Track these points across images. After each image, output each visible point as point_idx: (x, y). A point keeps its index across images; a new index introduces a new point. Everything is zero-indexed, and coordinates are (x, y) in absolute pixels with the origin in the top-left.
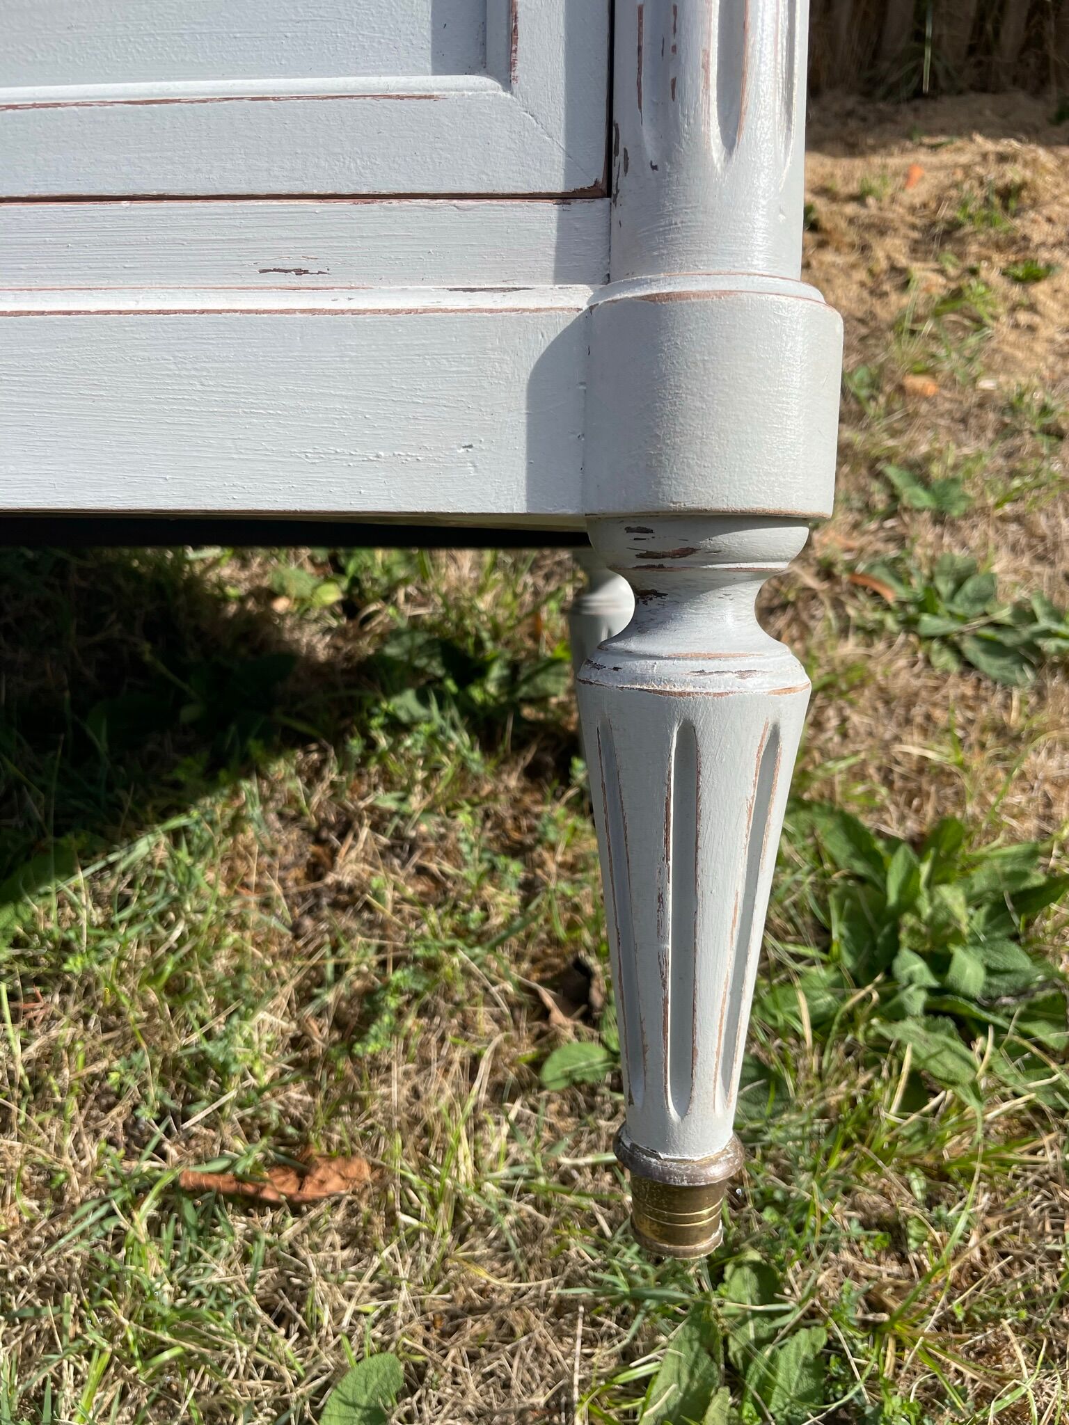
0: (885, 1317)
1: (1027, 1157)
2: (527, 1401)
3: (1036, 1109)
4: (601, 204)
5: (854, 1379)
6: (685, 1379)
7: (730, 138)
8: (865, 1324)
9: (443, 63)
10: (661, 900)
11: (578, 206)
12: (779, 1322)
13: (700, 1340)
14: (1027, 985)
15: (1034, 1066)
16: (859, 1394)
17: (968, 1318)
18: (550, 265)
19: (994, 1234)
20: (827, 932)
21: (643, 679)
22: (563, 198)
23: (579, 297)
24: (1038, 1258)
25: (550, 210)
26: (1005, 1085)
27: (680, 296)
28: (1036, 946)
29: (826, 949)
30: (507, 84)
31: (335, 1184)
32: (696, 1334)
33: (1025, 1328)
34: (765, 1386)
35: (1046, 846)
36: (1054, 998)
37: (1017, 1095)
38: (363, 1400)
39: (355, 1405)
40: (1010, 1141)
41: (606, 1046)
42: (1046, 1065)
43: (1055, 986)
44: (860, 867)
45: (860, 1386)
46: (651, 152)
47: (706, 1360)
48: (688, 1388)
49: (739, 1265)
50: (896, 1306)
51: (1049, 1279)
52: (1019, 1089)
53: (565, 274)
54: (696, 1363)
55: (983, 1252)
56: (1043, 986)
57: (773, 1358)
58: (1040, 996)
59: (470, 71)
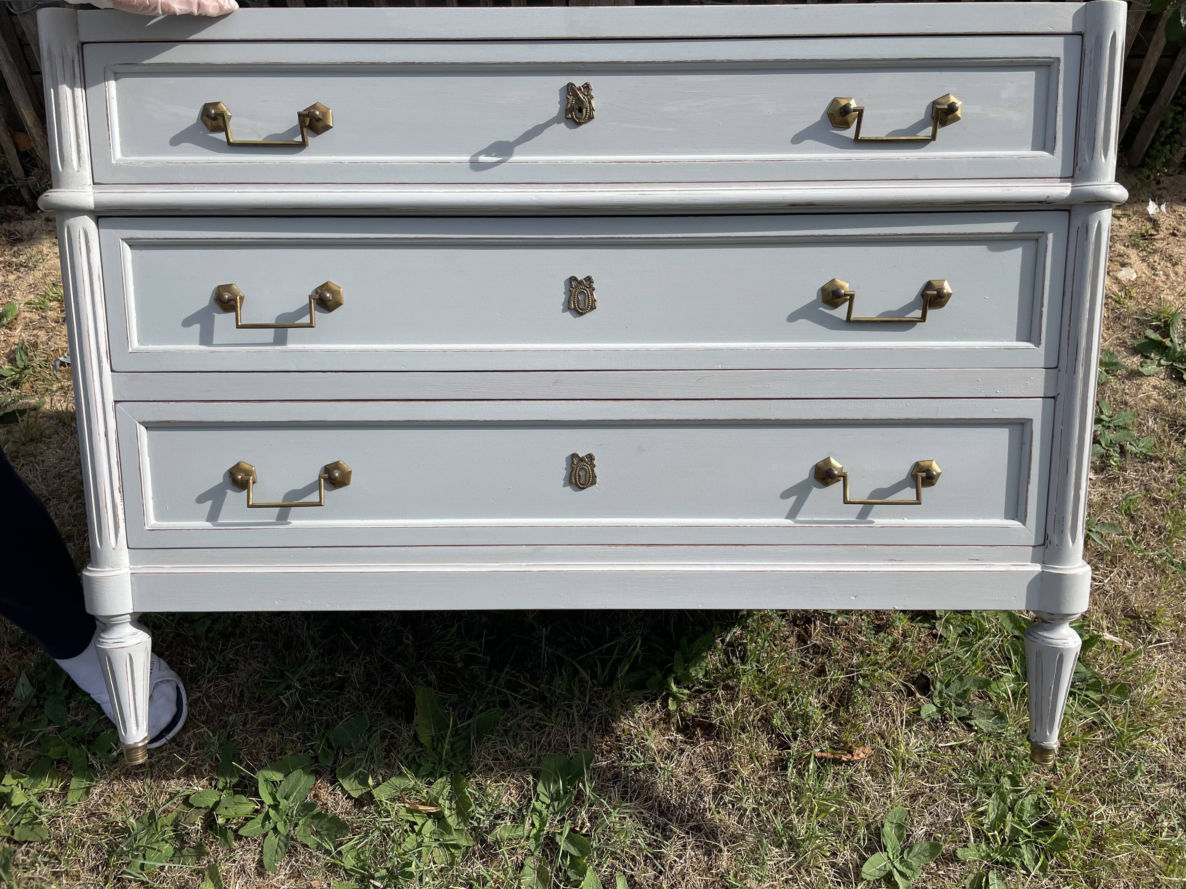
0: (1052, 791)
1: (1092, 739)
2: (946, 820)
3: (1094, 722)
4: (1043, 547)
5: (1049, 809)
6: (996, 811)
7: (1073, 542)
8: (1047, 793)
9: (1007, 516)
10: (1051, 688)
11: (1037, 547)
12: (1023, 792)
13: (1000, 798)
14: (1085, 677)
15: (1091, 707)
16: (1051, 812)
17: (1081, 790)
18: (1030, 559)
19: (1085, 764)
20: (1009, 659)
21: (1051, 644)
22: (1034, 546)
23: (1037, 568)
24: (1099, 772)
25: (1031, 548)
26: (1081, 714)
27: (1065, 575)
28: (1087, 662)
29: (1011, 666)
30: (1024, 524)
31: (862, 755)
32: (998, 796)
33: (1097, 793)
34: (1021, 810)
35: (1086, 623)
36: (1095, 682)
37: (1086, 718)
38: (895, 821)
39: (892, 823)
40: (1086, 733)
41: (936, 705)
42: (1095, 706)
43: (1096, 678)
44: (1017, 633)
45: (1051, 810)
46: (1056, 542)
47: (1002, 804)
48: (997, 813)
49: (1004, 777)
50: (1057, 788)
51: (1104, 779)
52: (1087, 716)
53: (1034, 560)
54: (999, 805)
55: (1081, 770)
56: (1091, 678)
57: (1022, 804)
58: (1091, 681)
59: (1013, 519)
